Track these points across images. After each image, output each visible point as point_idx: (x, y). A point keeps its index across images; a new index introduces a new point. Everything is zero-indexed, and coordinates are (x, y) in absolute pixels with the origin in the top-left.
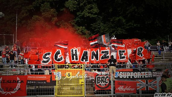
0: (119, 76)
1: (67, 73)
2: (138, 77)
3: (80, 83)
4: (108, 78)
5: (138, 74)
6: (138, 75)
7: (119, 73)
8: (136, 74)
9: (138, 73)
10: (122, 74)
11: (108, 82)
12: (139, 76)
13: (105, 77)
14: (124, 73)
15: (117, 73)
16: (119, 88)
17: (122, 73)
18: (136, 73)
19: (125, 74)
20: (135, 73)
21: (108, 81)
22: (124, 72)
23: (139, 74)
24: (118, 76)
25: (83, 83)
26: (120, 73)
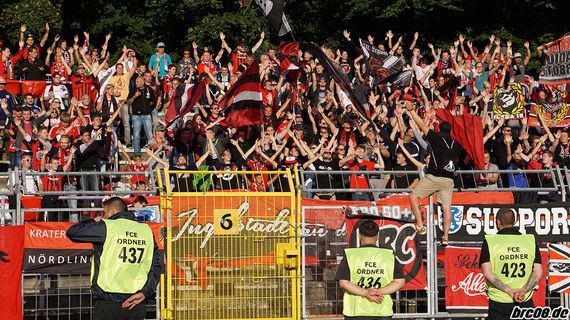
0: (464, 228)
1: (216, 211)
2: (556, 231)
3: (280, 261)
4: (411, 238)
5: (556, 216)
6: (557, 221)
7: (465, 213)
8: (543, 216)
9: (556, 211)
10: (479, 214)
11: (410, 255)
12: (561, 227)
13: (399, 230)
14: (487, 211)
15: (457, 211)
16: (462, 283)
17: (477, 211)
18: (545, 211)
19: (492, 214)
20: (540, 211)
21: (411, 250)
22: (487, 206)
23: (560, 215)
24: (460, 224)
25: (292, 262)
26: (471, 211)
